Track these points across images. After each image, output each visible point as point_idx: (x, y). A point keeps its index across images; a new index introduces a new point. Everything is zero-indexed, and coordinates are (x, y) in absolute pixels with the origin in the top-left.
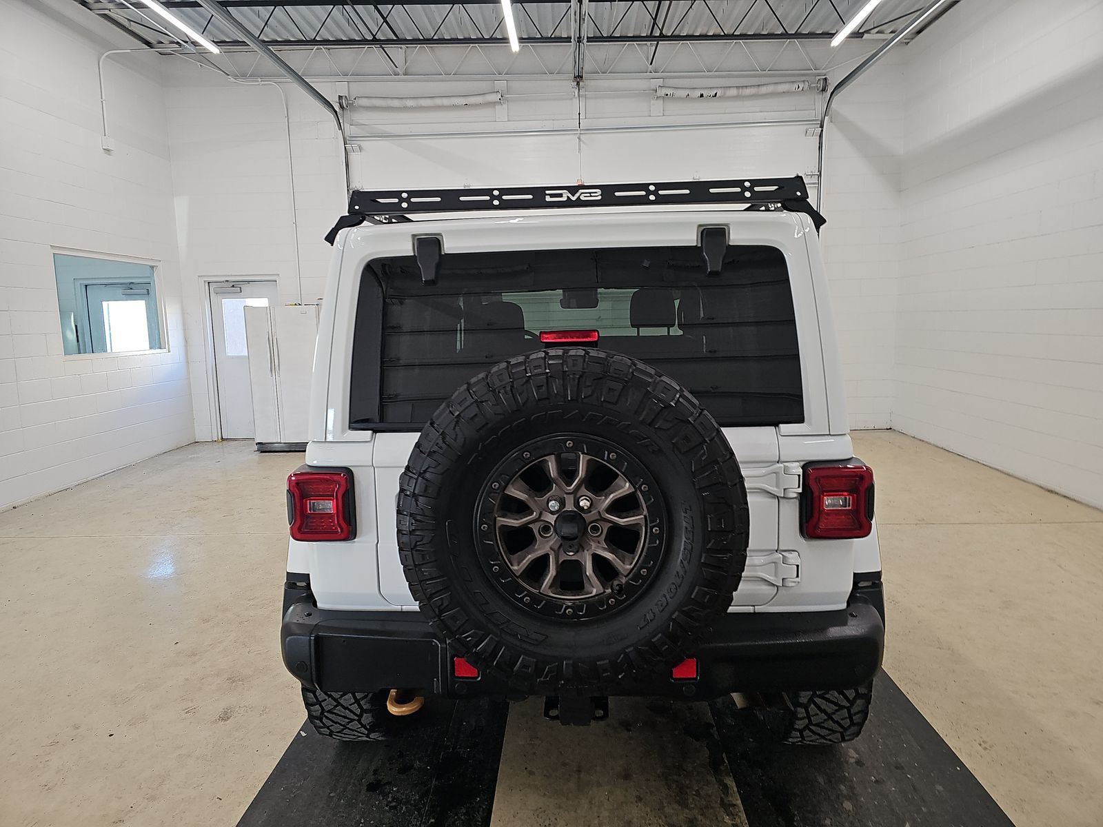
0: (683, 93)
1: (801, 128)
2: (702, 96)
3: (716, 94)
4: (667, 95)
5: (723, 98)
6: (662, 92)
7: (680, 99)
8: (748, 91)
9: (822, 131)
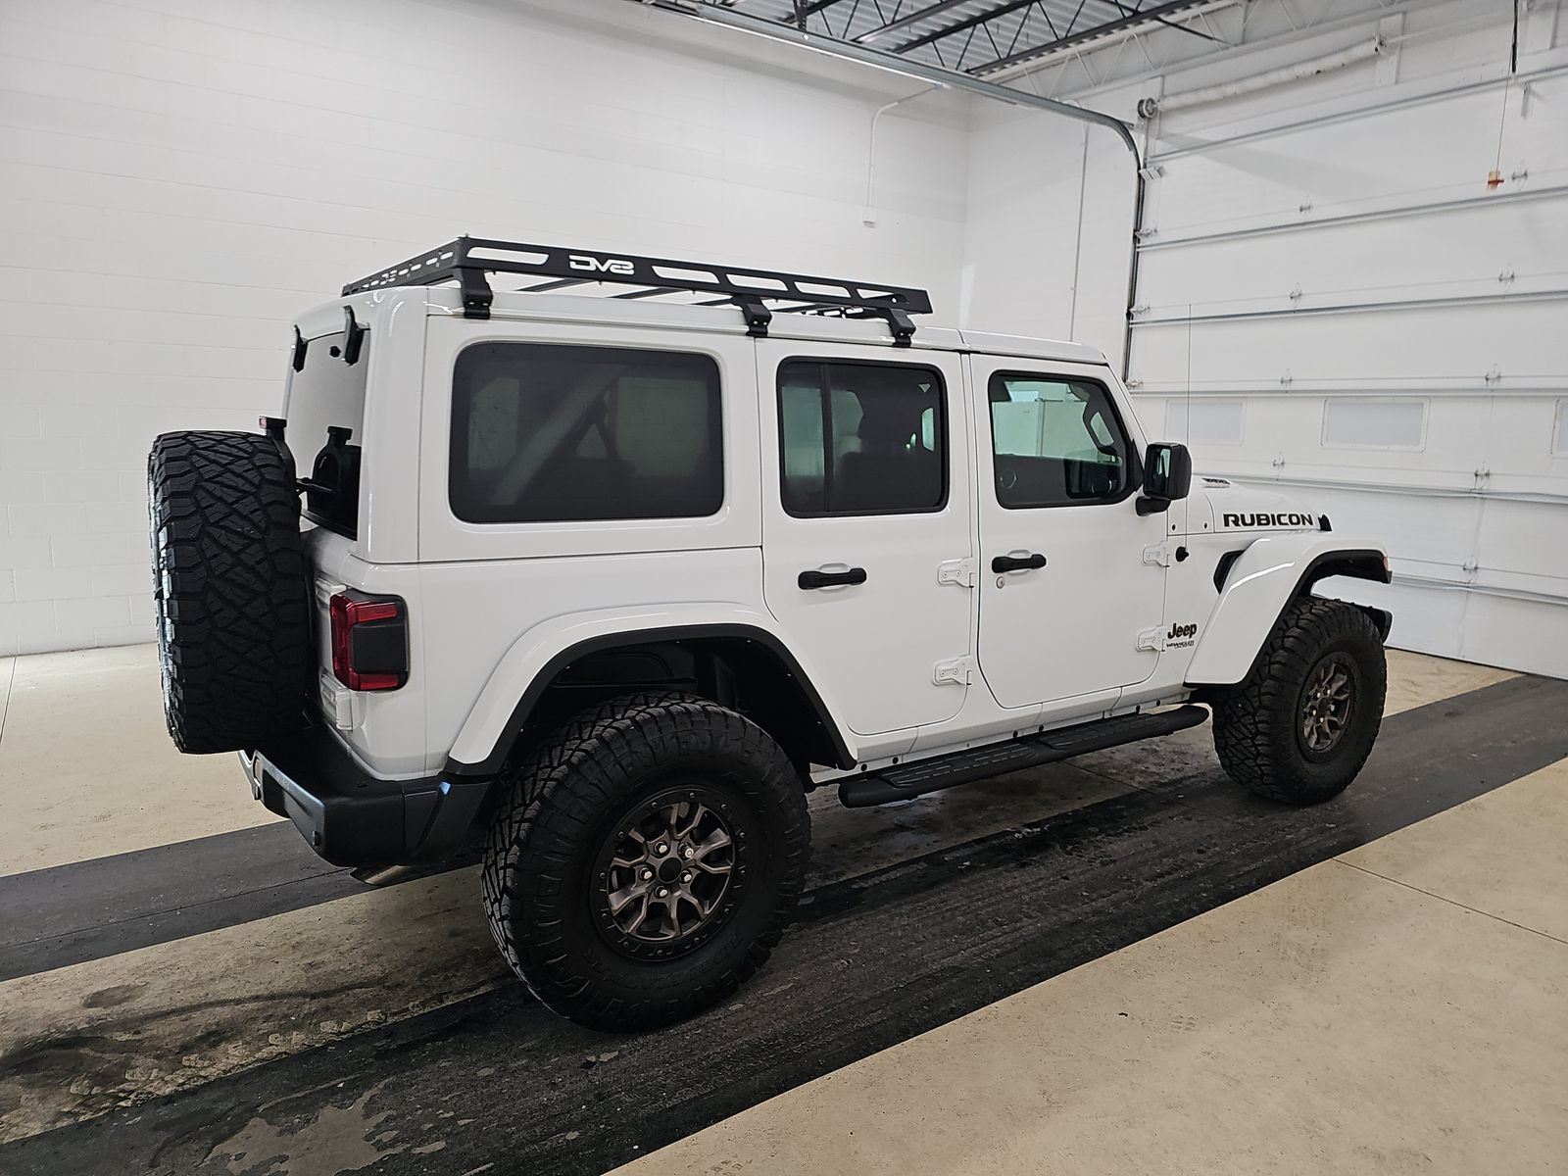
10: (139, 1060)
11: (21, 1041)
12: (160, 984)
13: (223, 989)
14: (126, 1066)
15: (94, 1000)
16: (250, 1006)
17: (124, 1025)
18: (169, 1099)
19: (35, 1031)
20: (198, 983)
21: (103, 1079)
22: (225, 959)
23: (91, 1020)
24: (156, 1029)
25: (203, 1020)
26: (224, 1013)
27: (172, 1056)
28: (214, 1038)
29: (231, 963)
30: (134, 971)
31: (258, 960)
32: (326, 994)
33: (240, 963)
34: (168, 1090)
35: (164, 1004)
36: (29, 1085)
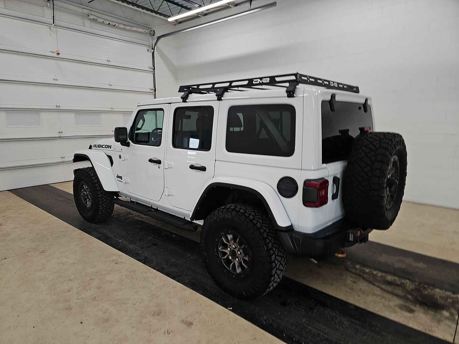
0: (102, 21)
1: (147, 48)
2: (109, 24)
3: (115, 25)
4: (94, 19)
5: (118, 28)
6: (92, 17)
7: (99, 23)
8: (128, 28)
9: (154, 51)
10: (409, 289)
11: (436, 312)
12: (392, 304)
13: (378, 291)
14: (412, 290)
15: (411, 311)
16: (377, 284)
17: (407, 299)
18: (408, 279)
19: (431, 313)
20: (383, 297)
21: (419, 291)
22: (370, 298)
23: (415, 306)
24: (400, 293)
25: (390, 288)
26: (384, 287)
27: (402, 286)
28: (390, 283)
29: (370, 296)
30: (395, 312)
31: (363, 293)
32: (360, 275)
33: (368, 295)
34: (407, 281)
35: (395, 298)
36: (436, 299)
